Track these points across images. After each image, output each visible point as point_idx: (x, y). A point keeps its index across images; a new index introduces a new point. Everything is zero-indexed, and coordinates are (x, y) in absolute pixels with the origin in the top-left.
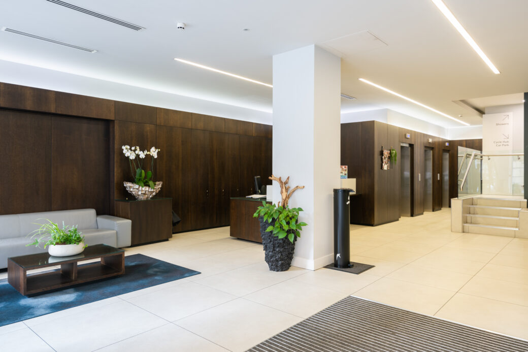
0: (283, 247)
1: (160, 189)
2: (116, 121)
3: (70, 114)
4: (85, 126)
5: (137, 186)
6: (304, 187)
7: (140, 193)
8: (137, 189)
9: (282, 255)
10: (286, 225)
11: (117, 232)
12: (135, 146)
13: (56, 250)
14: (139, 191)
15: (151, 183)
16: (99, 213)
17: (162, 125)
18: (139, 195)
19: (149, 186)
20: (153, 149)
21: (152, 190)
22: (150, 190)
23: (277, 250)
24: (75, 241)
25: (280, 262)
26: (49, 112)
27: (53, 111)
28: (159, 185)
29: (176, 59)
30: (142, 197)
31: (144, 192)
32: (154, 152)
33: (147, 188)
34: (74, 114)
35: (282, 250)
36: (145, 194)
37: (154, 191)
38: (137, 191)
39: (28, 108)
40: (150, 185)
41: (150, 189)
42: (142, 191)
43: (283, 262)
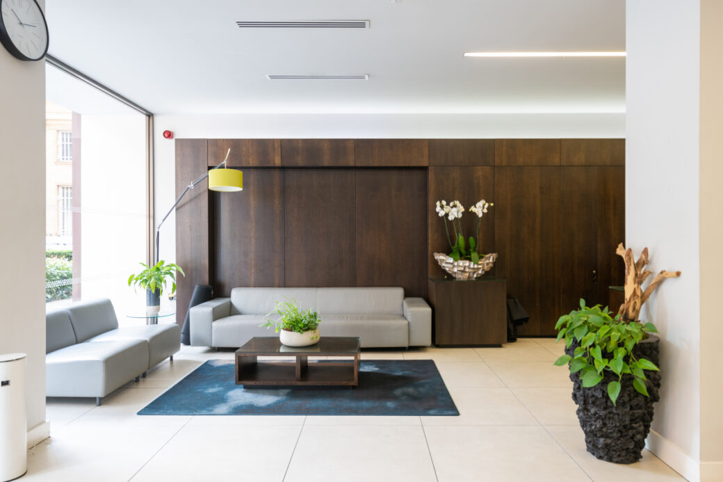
0: (605, 409)
1: (491, 265)
2: (430, 168)
3: (371, 164)
4: (394, 177)
5: (451, 260)
6: (678, 274)
7: (455, 270)
8: (452, 264)
9: (605, 424)
10: (601, 360)
11: (409, 323)
12: (453, 200)
13: (287, 338)
14: (454, 266)
15: (474, 255)
16: (408, 294)
17: (504, 164)
18: (455, 273)
19: (470, 260)
20: (480, 204)
21: (476, 266)
22: (472, 266)
23: (593, 411)
24: (301, 328)
25: (602, 440)
26: (348, 165)
27: (352, 164)
28: (490, 259)
29: (466, 55)
30: (460, 276)
31: (462, 269)
32: (480, 209)
33: (467, 263)
34: (376, 164)
35: (602, 413)
36: (463, 271)
37: (478, 269)
38: (451, 266)
39: (326, 164)
40: (472, 259)
41: (472, 264)
42: (458, 266)
43: (609, 441)
